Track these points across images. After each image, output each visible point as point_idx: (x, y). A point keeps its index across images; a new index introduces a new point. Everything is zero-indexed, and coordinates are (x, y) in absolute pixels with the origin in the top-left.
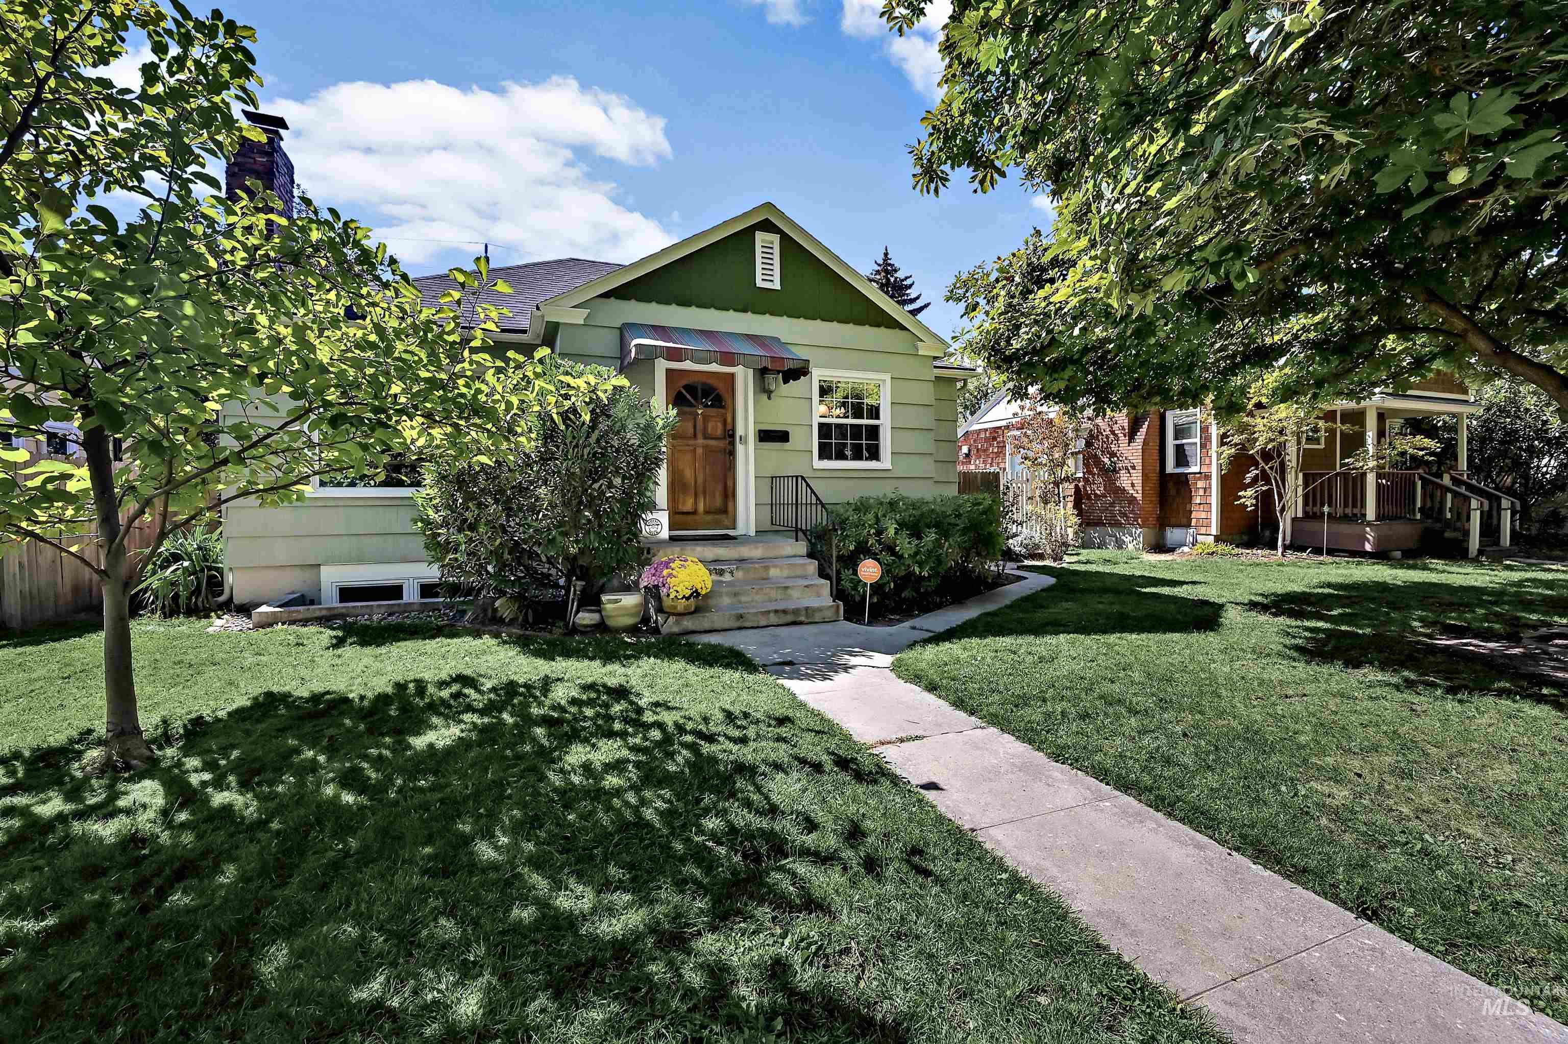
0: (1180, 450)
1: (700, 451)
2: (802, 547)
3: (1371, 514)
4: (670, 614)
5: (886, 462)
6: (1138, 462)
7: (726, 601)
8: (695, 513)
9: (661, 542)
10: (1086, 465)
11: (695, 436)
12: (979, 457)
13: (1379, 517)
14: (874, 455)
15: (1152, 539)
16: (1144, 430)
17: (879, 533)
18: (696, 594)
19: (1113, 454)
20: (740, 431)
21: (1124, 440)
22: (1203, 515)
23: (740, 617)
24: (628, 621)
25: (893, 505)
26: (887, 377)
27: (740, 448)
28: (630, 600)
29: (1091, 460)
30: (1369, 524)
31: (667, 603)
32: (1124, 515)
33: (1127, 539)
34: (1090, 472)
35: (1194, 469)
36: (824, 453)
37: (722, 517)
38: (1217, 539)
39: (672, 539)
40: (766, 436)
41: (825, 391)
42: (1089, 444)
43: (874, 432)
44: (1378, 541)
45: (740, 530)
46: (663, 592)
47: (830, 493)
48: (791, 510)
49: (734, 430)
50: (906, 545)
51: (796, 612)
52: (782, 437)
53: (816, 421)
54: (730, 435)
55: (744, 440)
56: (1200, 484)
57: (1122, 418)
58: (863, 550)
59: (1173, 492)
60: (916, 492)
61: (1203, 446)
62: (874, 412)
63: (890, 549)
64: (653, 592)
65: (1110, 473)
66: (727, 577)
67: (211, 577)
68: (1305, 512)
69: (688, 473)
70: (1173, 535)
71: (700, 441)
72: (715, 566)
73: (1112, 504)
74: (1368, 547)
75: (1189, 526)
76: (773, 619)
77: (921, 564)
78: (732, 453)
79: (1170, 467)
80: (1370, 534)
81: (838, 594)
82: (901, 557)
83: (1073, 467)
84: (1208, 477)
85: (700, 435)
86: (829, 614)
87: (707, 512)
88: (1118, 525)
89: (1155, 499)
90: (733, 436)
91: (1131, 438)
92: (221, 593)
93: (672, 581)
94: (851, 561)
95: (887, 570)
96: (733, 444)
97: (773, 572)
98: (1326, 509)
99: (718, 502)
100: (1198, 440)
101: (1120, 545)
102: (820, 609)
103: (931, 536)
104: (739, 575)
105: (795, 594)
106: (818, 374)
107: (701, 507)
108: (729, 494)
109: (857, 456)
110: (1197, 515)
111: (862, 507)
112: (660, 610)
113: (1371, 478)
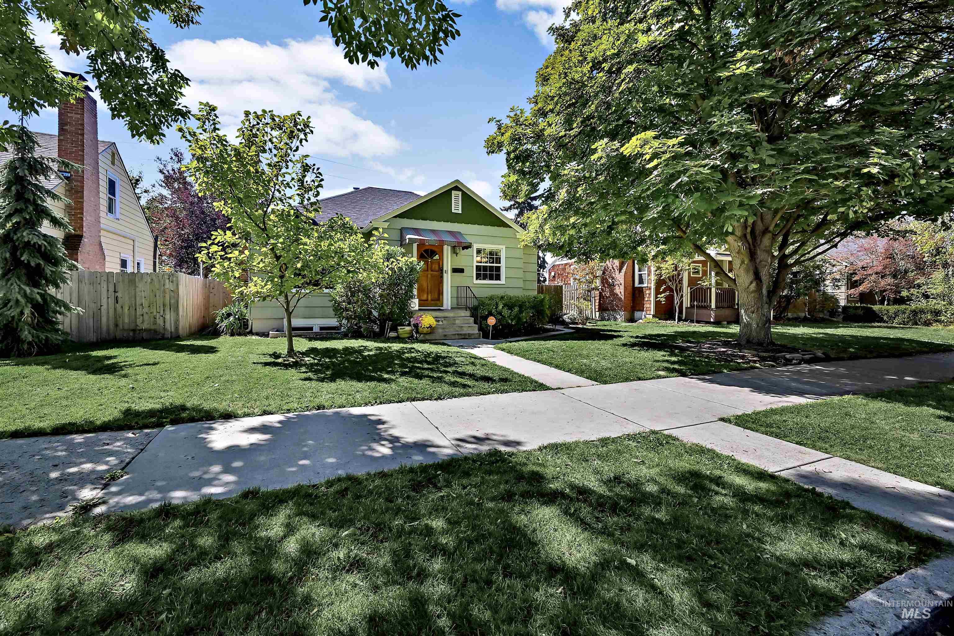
0: (640, 276)
1: (429, 276)
2: (468, 313)
3: (713, 306)
4: (421, 334)
5: (503, 281)
6: (622, 282)
7: (440, 331)
8: (427, 300)
9: (416, 311)
10: (602, 282)
11: (427, 270)
12: (559, 278)
13: (717, 307)
14: (498, 278)
15: (628, 316)
16: (625, 267)
17: (496, 308)
18: (430, 327)
19: (613, 278)
20: (445, 269)
21: (617, 272)
22: (648, 306)
23: (445, 336)
24: (407, 335)
25: (502, 297)
26: (504, 247)
27: (445, 275)
28: (408, 328)
29: (604, 281)
30: (712, 310)
31: (420, 329)
32: (617, 306)
33: (618, 317)
34: (604, 286)
35: (645, 285)
36: (478, 277)
37: (438, 302)
38: (654, 316)
39: (419, 310)
40: (455, 270)
41: (479, 251)
42: (604, 273)
43: (498, 269)
44: (716, 316)
45: (445, 307)
46: (420, 325)
47: (479, 293)
48: (464, 300)
49: (443, 268)
50: (506, 312)
51: (465, 335)
52: (461, 271)
53: (475, 264)
54: (441, 270)
55: (447, 272)
56: (647, 292)
57: (617, 262)
58: (490, 314)
59: (637, 296)
60: (512, 293)
61: (649, 275)
62: (498, 261)
63: (500, 313)
64: (416, 326)
65: (612, 286)
66: (441, 323)
67: (244, 322)
68: (691, 305)
69: (425, 285)
70: (637, 314)
71: (430, 272)
72: (437, 319)
73: (612, 301)
74: (712, 320)
75: (643, 311)
76: (457, 337)
77: (512, 320)
78: (442, 277)
79: (637, 285)
80: (713, 314)
81: (480, 329)
82: (504, 317)
83: (598, 283)
84: (650, 289)
85: (429, 270)
86: (477, 336)
87: (432, 300)
88: (614, 310)
89: (630, 298)
90: (442, 270)
91: (620, 272)
92: (247, 328)
93: (423, 322)
94: (486, 318)
95: (498, 321)
96: (442, 273)
97: (457, 322)
98: (695, 303)
99: (436, 296)
100: (646, 272)
101: (615, 319)
102: (473, 334)
103: (516, 309)
104: (445, 322)
105: (465, 329)
106: (475, 246)
107: (430, 298)
108: (440, 293)
109: (491, 278)
110: (646, 305)
111: (491, 298)
112: (417, 332)
113: (713, 290)
